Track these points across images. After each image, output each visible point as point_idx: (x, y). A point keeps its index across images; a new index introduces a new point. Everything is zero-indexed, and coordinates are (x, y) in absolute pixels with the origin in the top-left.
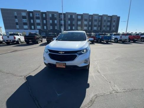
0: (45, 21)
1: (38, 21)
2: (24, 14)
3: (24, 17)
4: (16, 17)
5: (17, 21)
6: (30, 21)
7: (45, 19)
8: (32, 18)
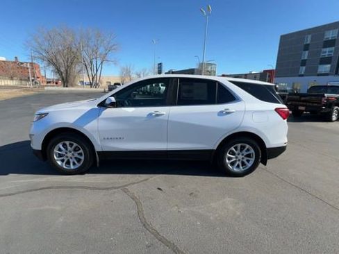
4: (306, 47)
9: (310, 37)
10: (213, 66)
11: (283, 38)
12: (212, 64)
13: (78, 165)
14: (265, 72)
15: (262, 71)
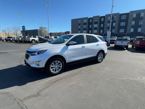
0: (102, 25)
1: (96, 26)
2: (85, 21)
3: (85, 24)
4: (79, 24)
5: (79, 27)
6: (89, 26)
7: (103, 23)
8: (91, 24)
9: (80, 21)
10: (46, 29)
11: (72, 20)
12: (45, 28)
13: (60, 70)
14: (66, 32)
15: (65, 32)
